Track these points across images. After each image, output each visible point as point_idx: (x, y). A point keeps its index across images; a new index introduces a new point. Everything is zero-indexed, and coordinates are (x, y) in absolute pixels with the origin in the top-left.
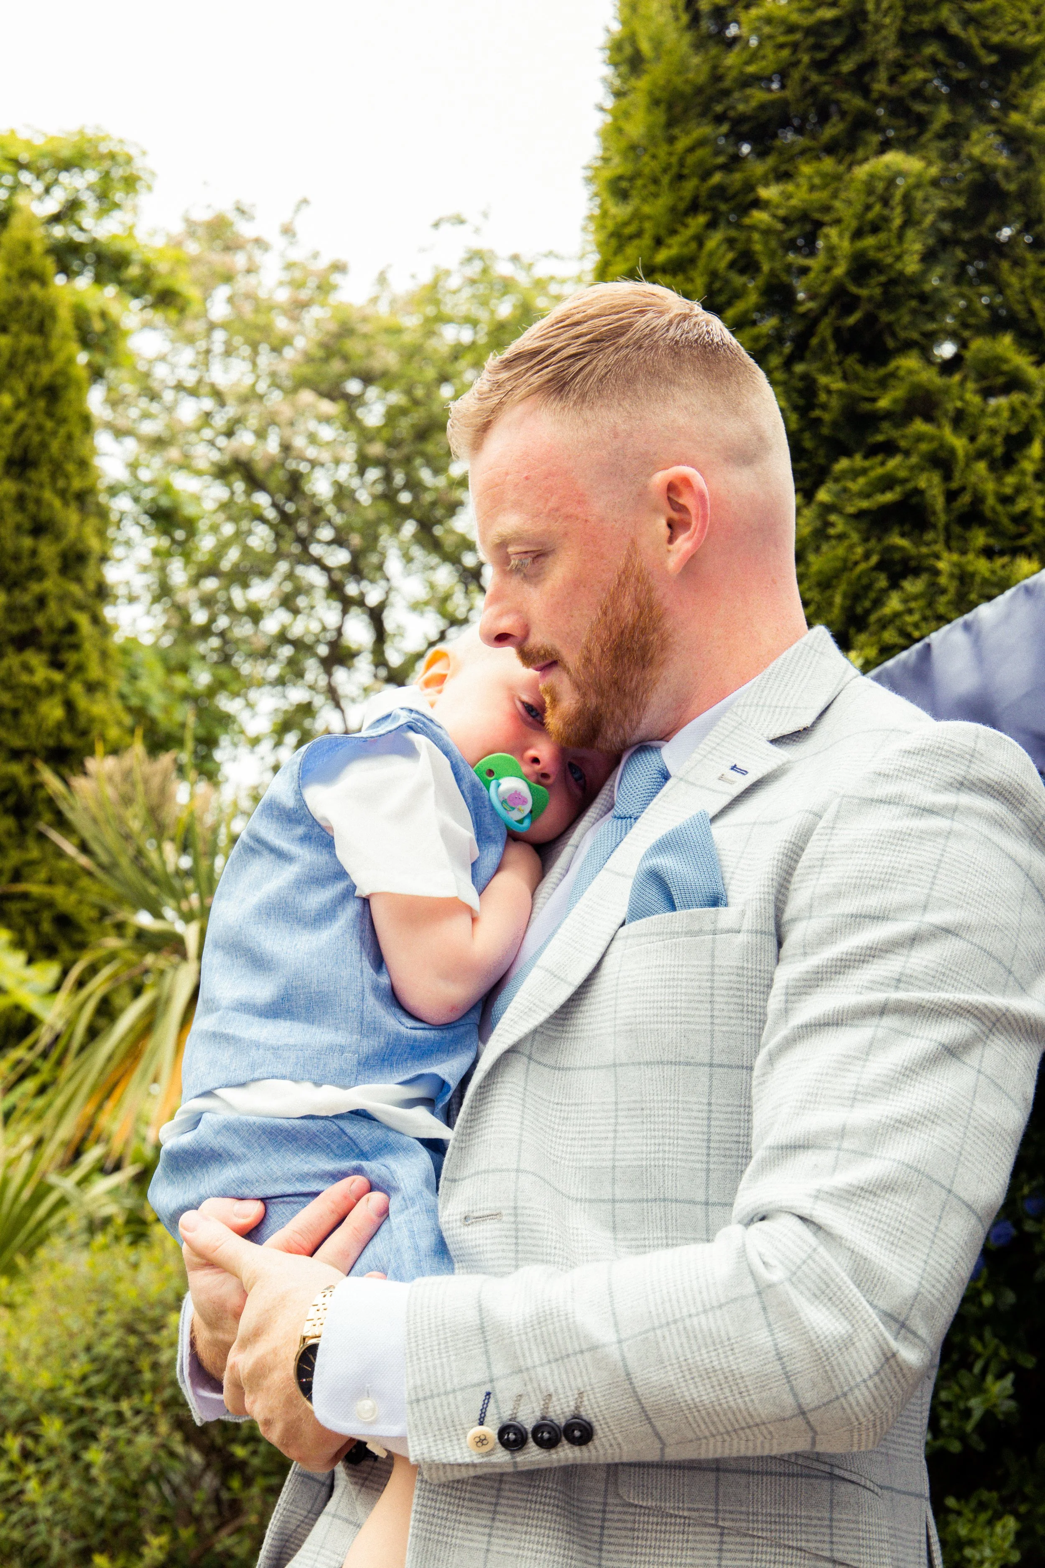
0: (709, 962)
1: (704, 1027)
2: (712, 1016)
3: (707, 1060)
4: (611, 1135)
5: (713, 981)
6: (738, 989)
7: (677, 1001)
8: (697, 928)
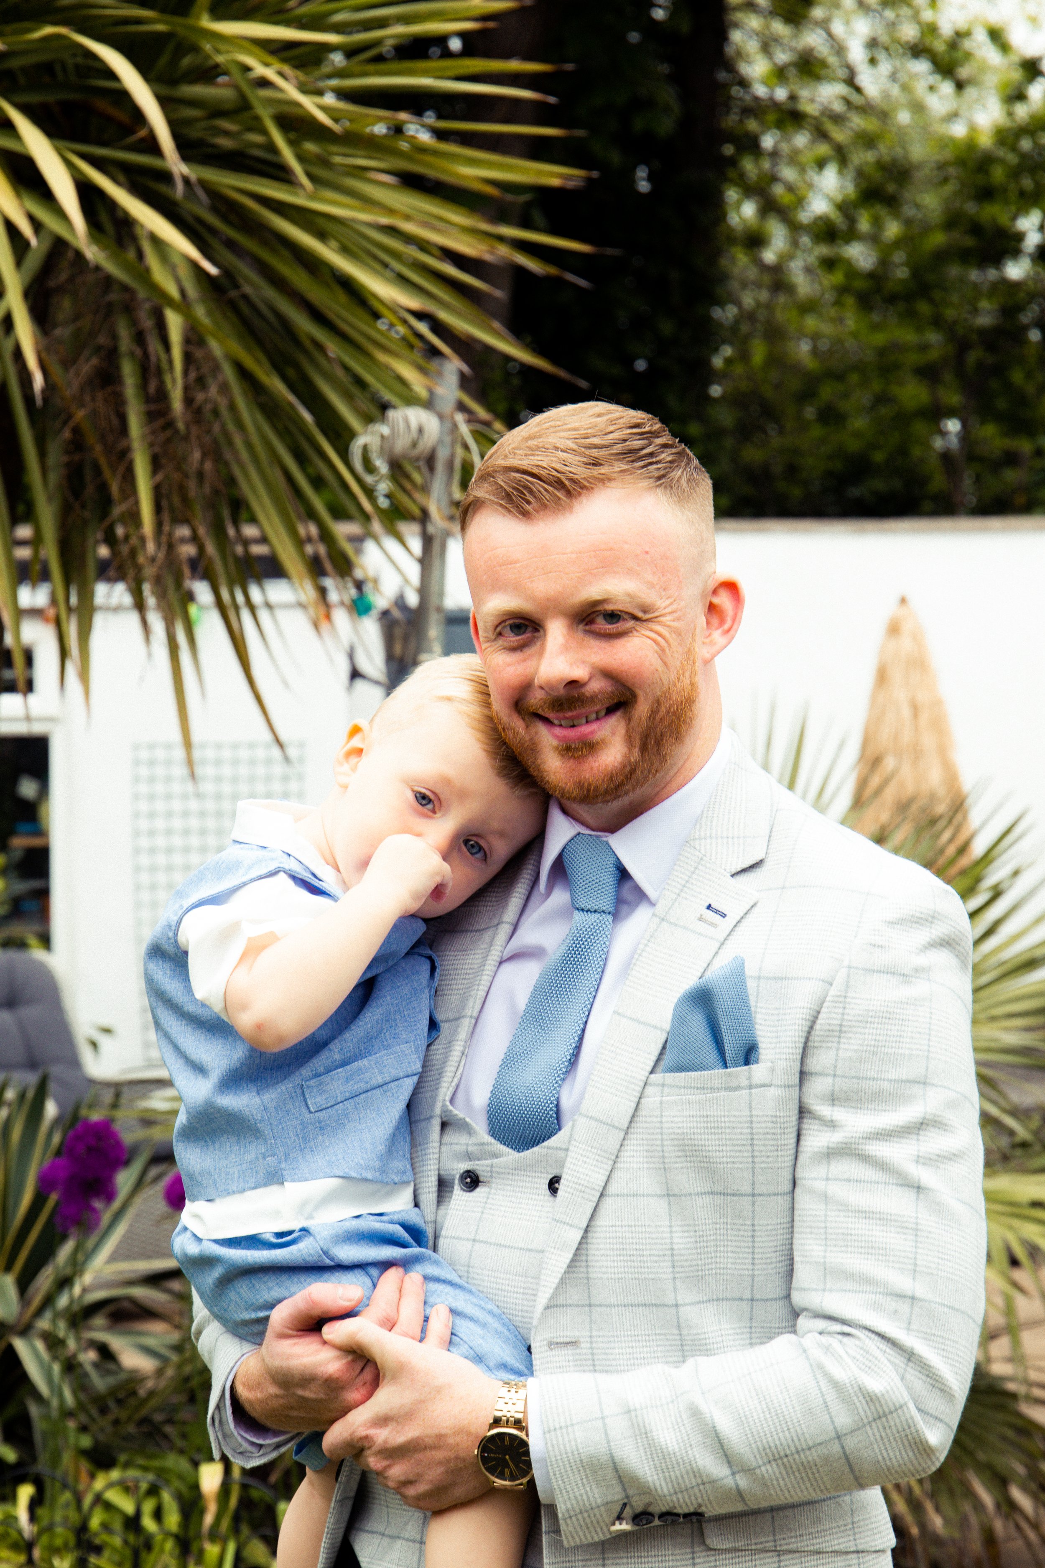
0: (748, 1113)
1: (747, 1165)
2: (753, 1157)
3: (749, 1190)
4: (669, 1252)
5: (752, 1128)
6: (774, 1134)
7: (723, 1145)
8: (734, 1084)
